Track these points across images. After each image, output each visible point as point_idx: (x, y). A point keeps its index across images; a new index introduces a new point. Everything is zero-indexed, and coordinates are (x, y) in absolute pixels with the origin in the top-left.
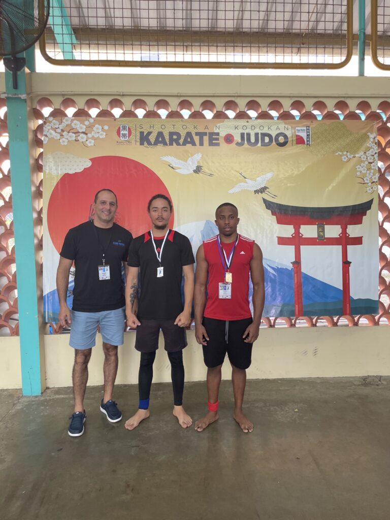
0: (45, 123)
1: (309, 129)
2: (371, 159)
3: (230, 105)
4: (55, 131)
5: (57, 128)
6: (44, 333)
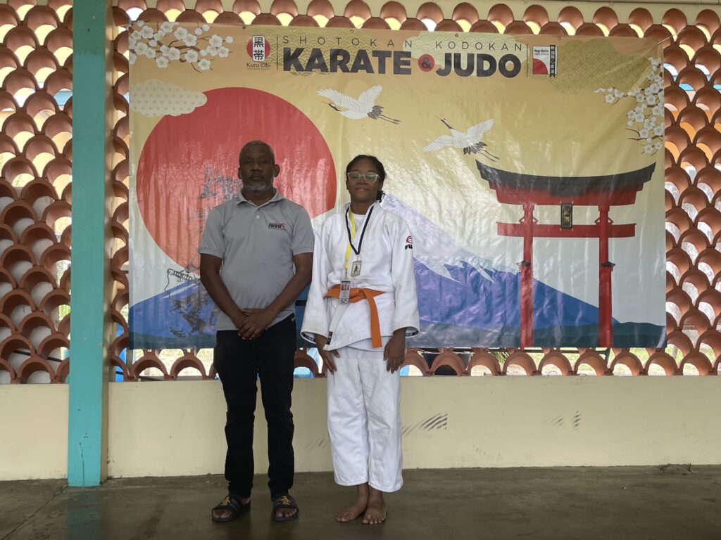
0: (130, 30)
2: (652, 100)
3: (429, 9)
4: (148, 44)
5: (150, 39)
6: (108, 378)
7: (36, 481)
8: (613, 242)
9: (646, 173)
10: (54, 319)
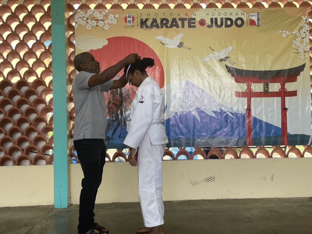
0: (75, 14)
1: (259, 15)
2: (303, 35)
4: (82, 19)
5: (83, 17)
6: (70, 162)
7: (41, 206)
8: (287, 99)
9: (302, 68)
10: (47, 137)
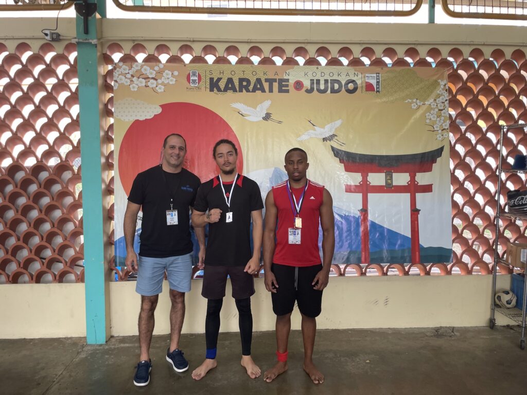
0: (115, 68)
1: (379, 76)
2: (441, 106)
3: (300, 51)
4: (125, 76)
5: (126, 74)
9: (439, 152)
10: (77, 243)
